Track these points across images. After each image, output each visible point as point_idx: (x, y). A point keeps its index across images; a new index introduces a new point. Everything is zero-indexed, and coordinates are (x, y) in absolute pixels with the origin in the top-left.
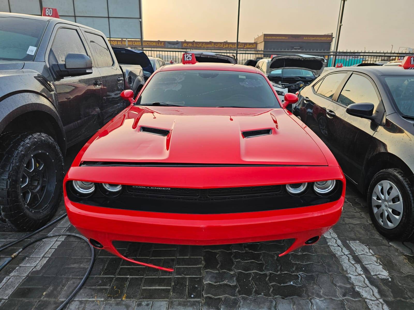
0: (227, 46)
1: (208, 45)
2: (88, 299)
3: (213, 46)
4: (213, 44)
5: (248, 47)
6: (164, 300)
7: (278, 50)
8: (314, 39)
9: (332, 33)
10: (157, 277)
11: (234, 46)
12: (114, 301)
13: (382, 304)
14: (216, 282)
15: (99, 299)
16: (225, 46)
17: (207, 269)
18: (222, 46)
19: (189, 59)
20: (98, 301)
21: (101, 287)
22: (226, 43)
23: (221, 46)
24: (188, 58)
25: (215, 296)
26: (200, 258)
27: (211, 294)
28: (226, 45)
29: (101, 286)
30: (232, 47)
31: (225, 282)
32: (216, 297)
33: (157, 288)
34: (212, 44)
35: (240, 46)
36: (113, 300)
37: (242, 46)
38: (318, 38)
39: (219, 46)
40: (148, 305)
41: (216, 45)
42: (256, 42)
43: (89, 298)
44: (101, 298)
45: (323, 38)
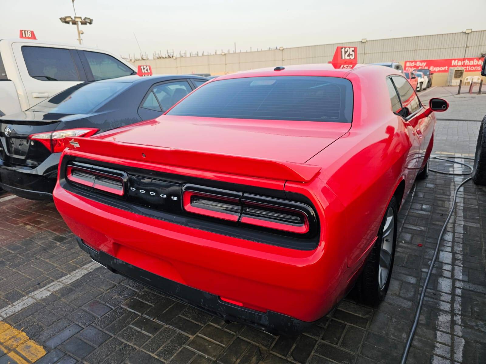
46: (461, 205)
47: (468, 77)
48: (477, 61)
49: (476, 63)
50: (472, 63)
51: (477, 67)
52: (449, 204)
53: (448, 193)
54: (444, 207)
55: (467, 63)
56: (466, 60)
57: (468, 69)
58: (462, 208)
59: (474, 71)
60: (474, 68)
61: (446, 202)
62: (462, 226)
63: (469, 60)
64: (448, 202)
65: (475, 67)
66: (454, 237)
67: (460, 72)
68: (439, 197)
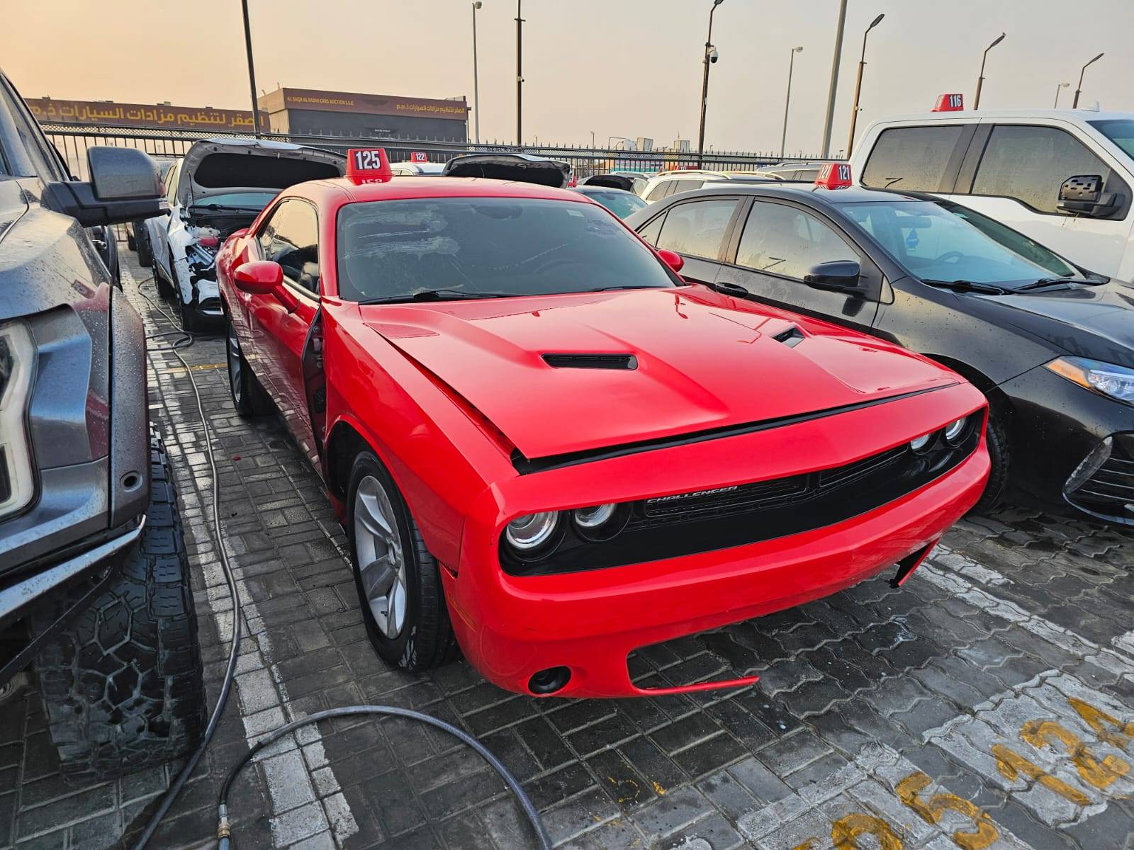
0: (170, 117)
1: (102, 113)
2: (586, 830)
3: (122, 117)
4: (121, 110)
5: (242, 123)
6: (742, 757)
7: (329, 134)
8: (421, 109)
9: (464, 97)
10: (670, 722)
11: (194, 120)
12: (645, 807)
13: (1043, 622)
14: (790, 687)
15: (610, 819)
16: (163, 120)
17: (746, 669)
18: (152, 117)
19: (374, 165)
20: (615, 823)
21: (579, 793)
22: (164, 109)
23: (149, 116)
24: (369, 164)
25: (820, 710)
26: (705, 654)
27: (810, 710)
28: (169, 115)
29: (579, 791)
30: (189, 123)
31: (803, 680)
32: (822, 712)
33: (699, 742)
34: (117, 109)
35: (215, 120)
36: (642, 805)
37: (221, 120)
38: (432, 109)
39: (144, 118)
40: (725, 780)
41: (131, 115)
42: (265, 111)
43: (586, 827)
44: (613, 814)
45: (444, 108)
46: (204, 555)
52: (233, 548)
53: (253, 584)
54: (239, 534)
58: (201, 548)
61: (243, 551)
62: (187, 507)
64: (239, 553)
66: (195, 485)
68: (267, 560)
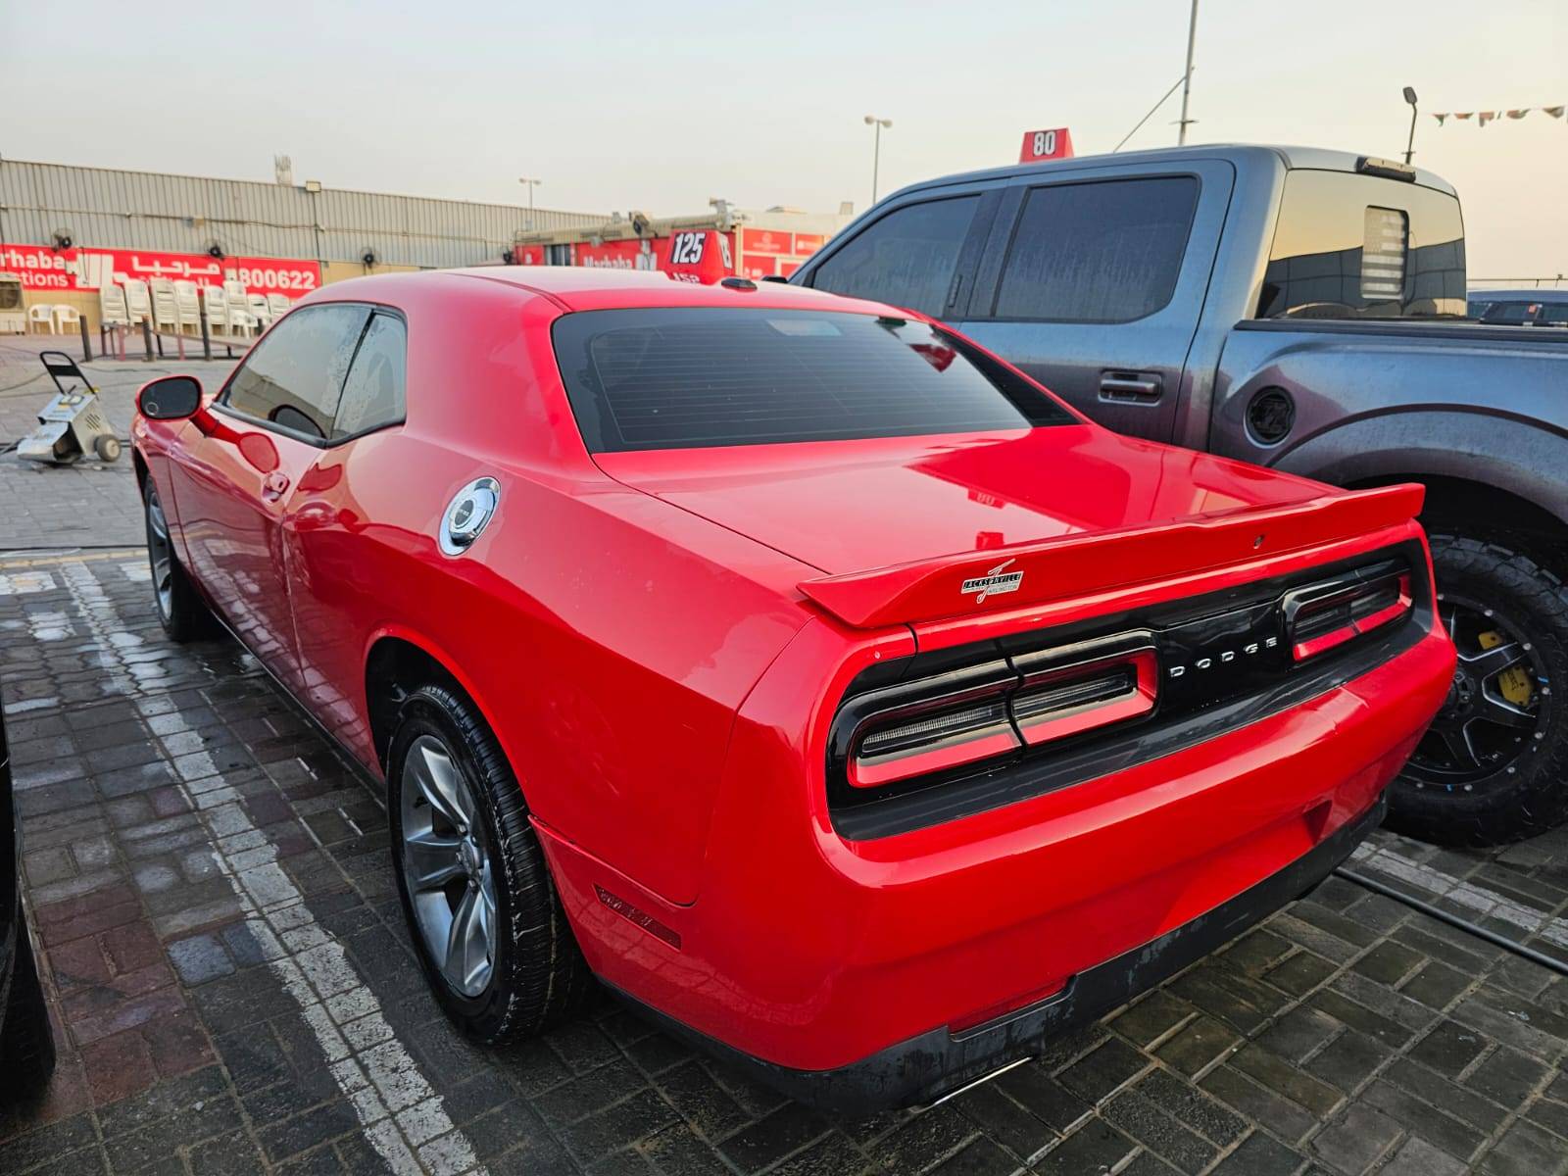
47: (37, 307)
48: (48, 259)
49: (46, 262)
50: (32, 262)
51: (54, 276)
55: (18, 260)
56: (13, 252)
57: (28, 279)
59: (46, 287)
60: (47, 280)
63: (25, 250)
65: (49, 277)
67: (8, 288)
